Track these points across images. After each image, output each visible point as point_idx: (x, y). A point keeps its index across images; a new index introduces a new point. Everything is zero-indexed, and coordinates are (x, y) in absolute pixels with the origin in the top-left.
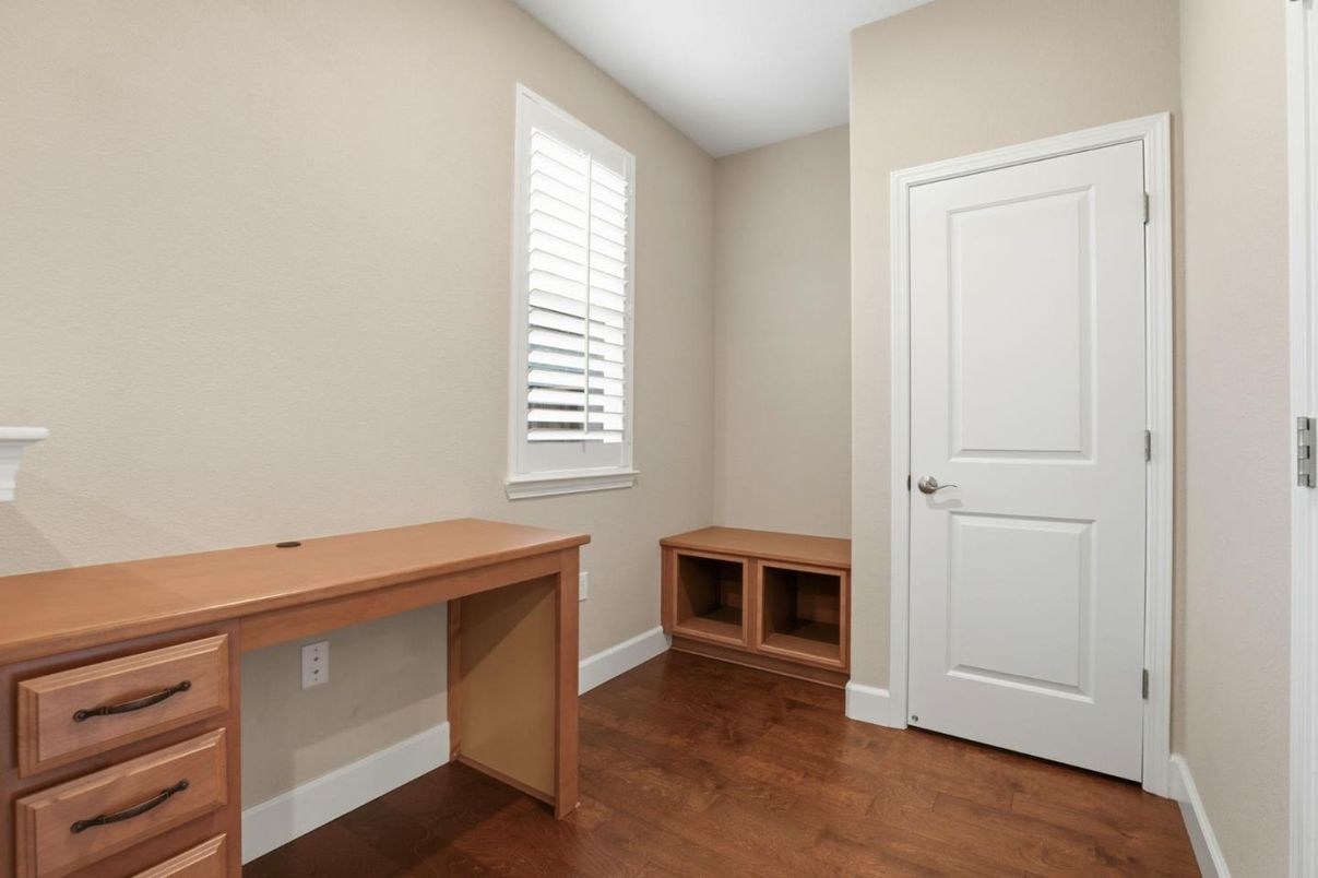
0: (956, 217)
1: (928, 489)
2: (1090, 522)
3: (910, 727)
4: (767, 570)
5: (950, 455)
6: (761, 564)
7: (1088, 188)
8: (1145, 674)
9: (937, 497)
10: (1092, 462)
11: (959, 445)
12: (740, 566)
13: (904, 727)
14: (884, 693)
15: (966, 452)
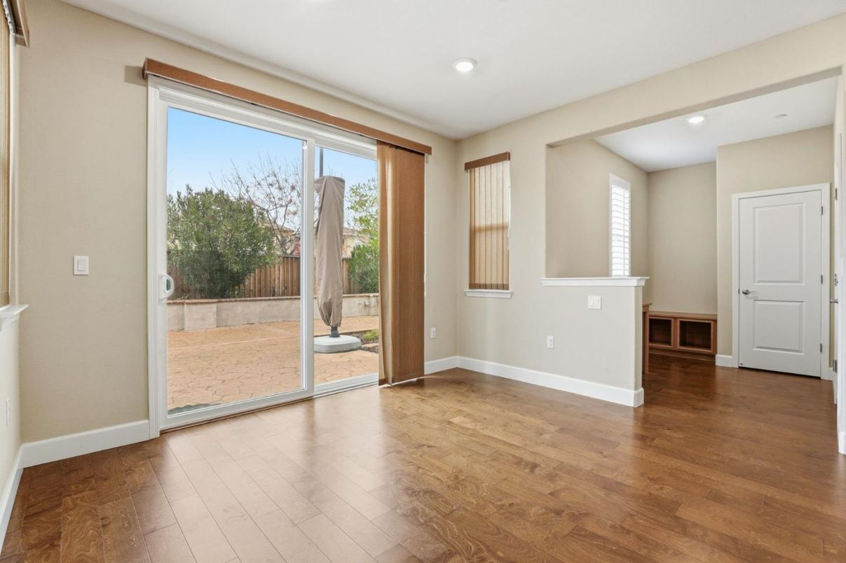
0: (757, 210)
1: (746, 293)
2: (802, 302)
3: (740, 367)
4: (681, 322)
5: (754, 282)
6: (679, 320)
7: (802, 203)
8: (821, 345)
9: (749, 296)
10: (803, 284)
11: (757, 280)
12: (670, 321)
13: (737, 367)
14: (730, 357)
15: (760, 282)
